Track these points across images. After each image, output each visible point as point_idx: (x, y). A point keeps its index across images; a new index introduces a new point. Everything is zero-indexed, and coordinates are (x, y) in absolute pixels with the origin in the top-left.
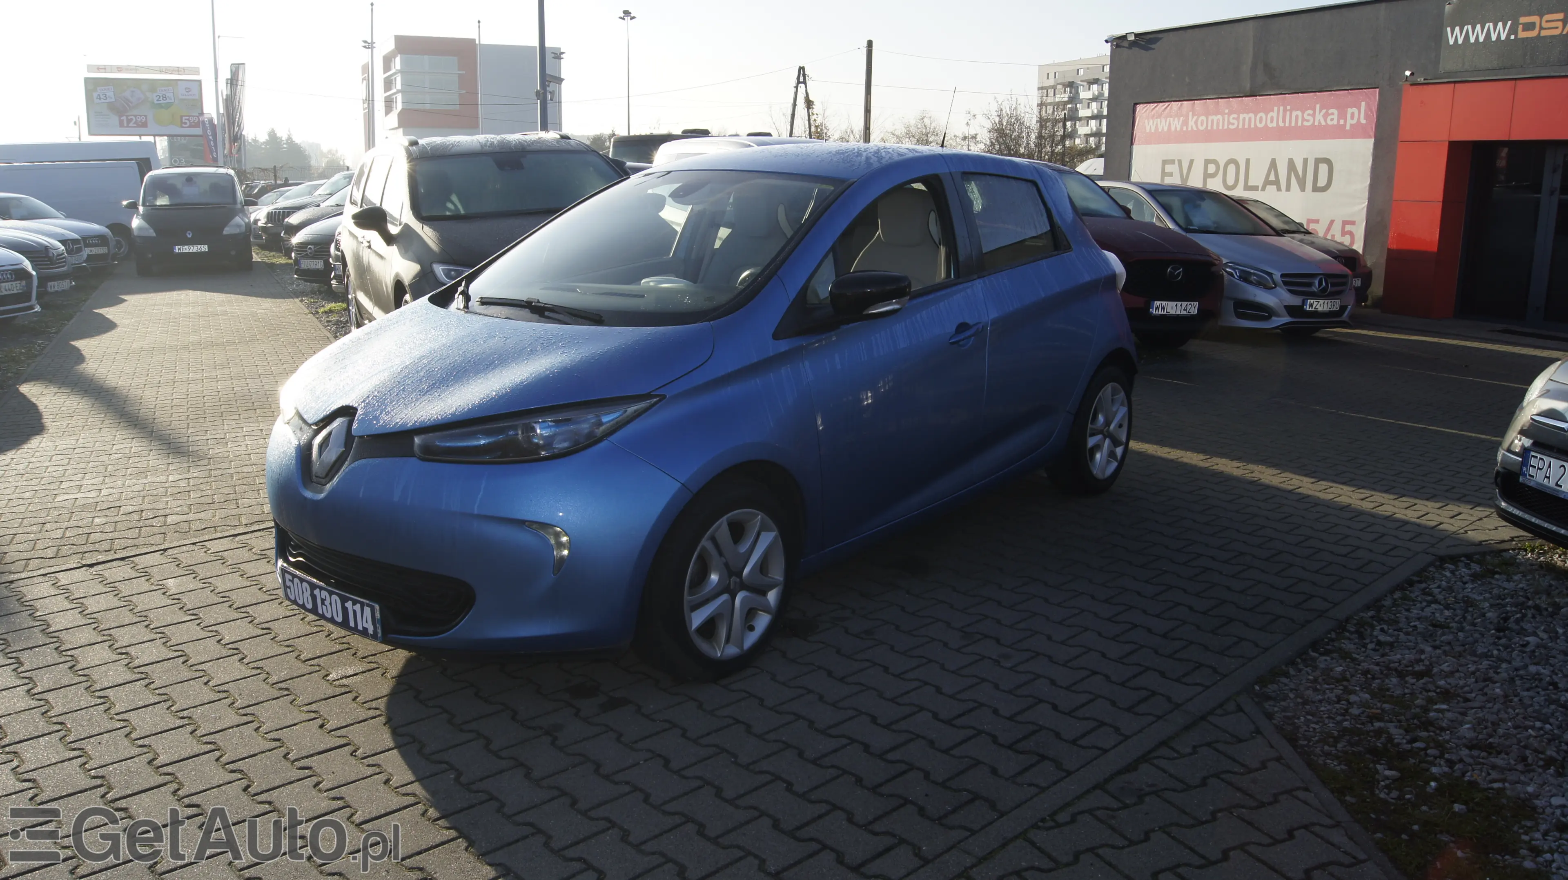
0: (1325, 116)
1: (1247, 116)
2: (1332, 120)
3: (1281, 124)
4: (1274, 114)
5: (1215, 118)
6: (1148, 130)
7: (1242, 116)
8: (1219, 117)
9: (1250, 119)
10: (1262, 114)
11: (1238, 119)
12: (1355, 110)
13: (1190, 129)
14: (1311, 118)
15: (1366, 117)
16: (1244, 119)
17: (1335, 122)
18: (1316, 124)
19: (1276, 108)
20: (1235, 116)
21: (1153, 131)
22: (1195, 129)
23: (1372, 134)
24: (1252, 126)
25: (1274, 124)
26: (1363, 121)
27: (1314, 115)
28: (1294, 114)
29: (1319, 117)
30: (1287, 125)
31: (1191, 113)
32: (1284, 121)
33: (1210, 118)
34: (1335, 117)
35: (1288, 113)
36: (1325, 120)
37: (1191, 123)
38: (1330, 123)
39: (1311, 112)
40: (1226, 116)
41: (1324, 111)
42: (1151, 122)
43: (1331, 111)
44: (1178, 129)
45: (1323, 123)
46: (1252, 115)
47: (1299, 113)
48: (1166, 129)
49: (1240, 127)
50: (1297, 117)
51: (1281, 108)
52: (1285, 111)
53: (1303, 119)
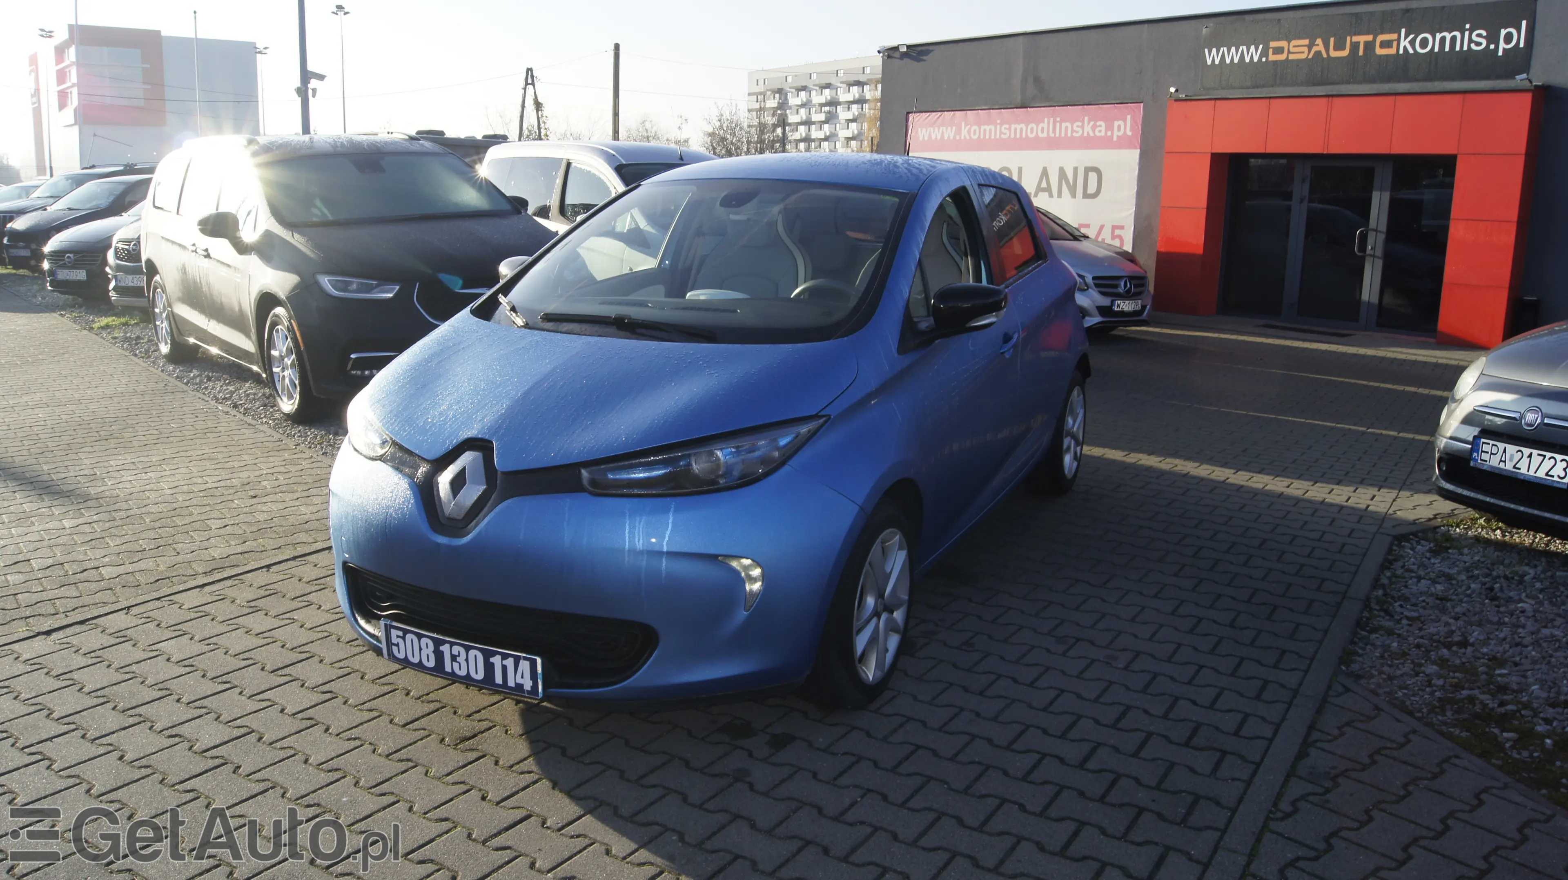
0: (1094, 128)
1: (1018, 127)
2: (1100, 131)
3: (1052, 135)
4: (1045, 125)
5: (987, 128)
6: (921, 139)
7: (1013, 126)
8: (992, 127)
9: (1021, 129)
10: (1033, 125)
11: (1010, 129)
12: (1121, 123)
13: (962, 138)
14: (1080, 130)
15: (1132, 129)
16: (1016, 130)
17: (1103, 134)
18: (1085, 134)
19: (1046, 120)
20: (1007, 126)
21: (926, 138)
22: (968, 138)
23: (1139, 147)
24: (1024, 136)
25: (1045, 135)
26: (1129, 133)
27: (1083, 127)
28: (1064, 125)
29: (1088, 129)
30: (1057, 135)
31: (963, 123)
32: (1054, 131)
33: (983, 127)
34: (1103, 128)
35: (1058, 125)
36: (1094, 131)
37: (964, 132)
38: (1098, 134)
39: (1080, 124)
40: (998, 127)
41: (1092, 123)
42: (924, 130)
43: (1099, 123)
44: (952, 138)
45: (1092, 134)
46: (1023, 126)
47: (1069, 125)
48: (939, 137)
49: (1012, 136)
50: (1066, 128)
51: (1052, 120)
52: (1055, 122)
53: (1073, 131)
